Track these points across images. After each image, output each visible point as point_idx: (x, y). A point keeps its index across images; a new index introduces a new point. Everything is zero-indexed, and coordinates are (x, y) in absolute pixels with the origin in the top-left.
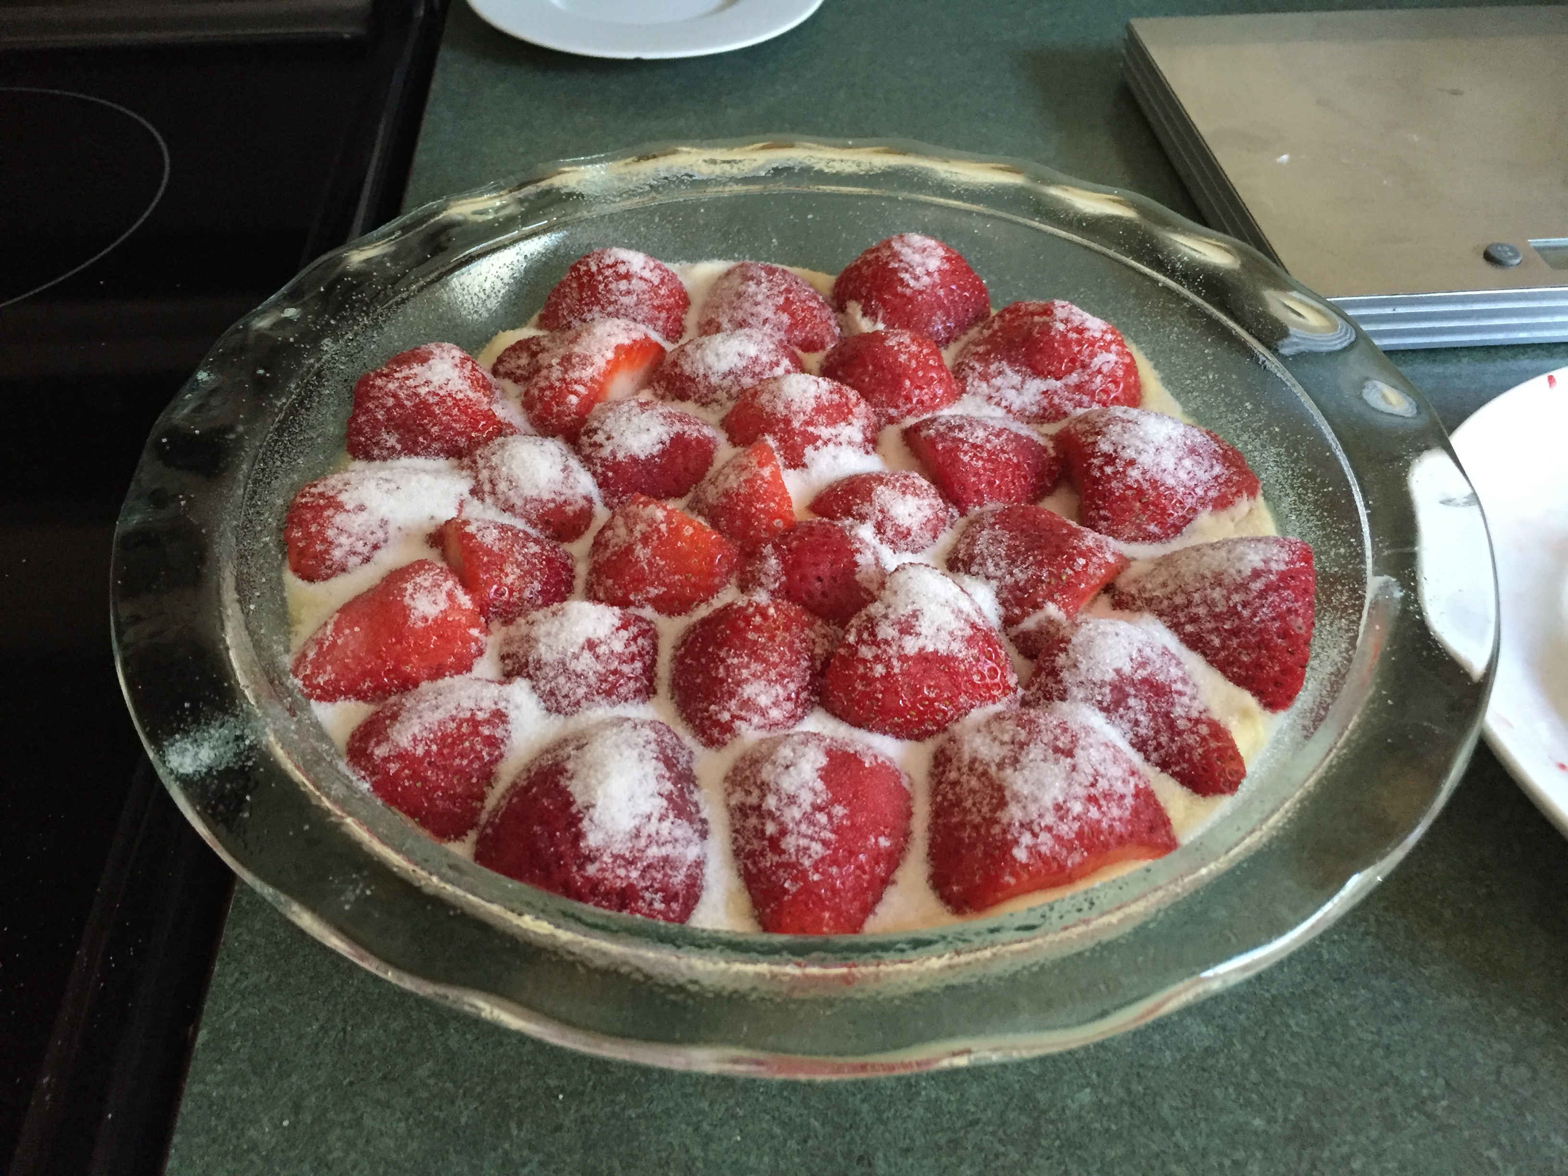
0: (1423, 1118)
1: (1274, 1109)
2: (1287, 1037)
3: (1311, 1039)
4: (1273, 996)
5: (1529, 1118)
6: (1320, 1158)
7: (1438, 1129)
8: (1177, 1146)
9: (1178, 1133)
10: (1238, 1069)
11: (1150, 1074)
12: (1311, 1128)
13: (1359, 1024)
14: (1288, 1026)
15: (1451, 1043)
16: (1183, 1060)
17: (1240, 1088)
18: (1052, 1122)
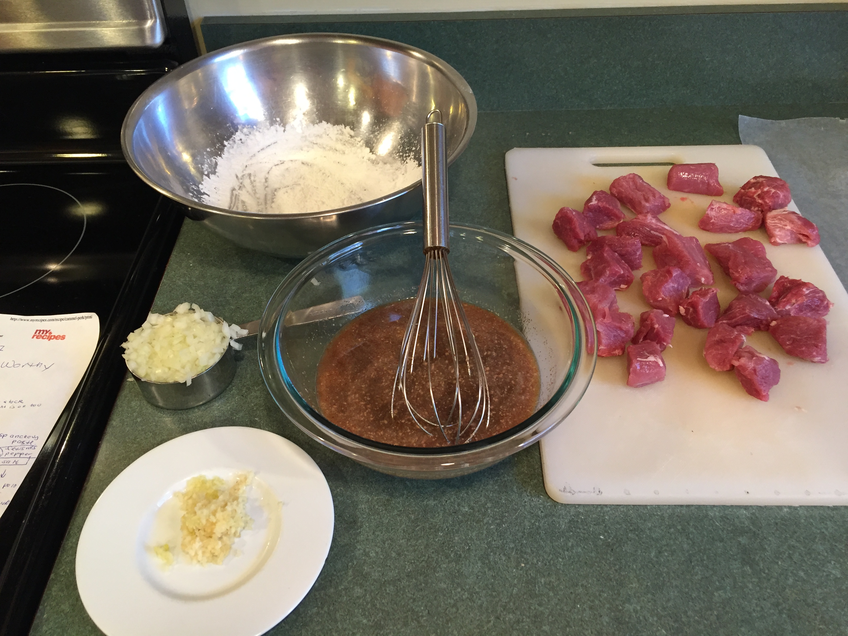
0: (416, 623)
1: (371, 617)
2: (384, 594)
3: (391, 595)
4: (385, 581)
5: (450, 625)
6: (379, 634)
7: (420, 626)
8: (338, 627)
9: (339, 623)
10: (365, 604)
11: (337, 604)
12: (380, 623)
13: (409, 591)
14: (386, 590)
15: (435, 599)
16: (349, 600)
17: (364, 610)
18: (302, 618)
